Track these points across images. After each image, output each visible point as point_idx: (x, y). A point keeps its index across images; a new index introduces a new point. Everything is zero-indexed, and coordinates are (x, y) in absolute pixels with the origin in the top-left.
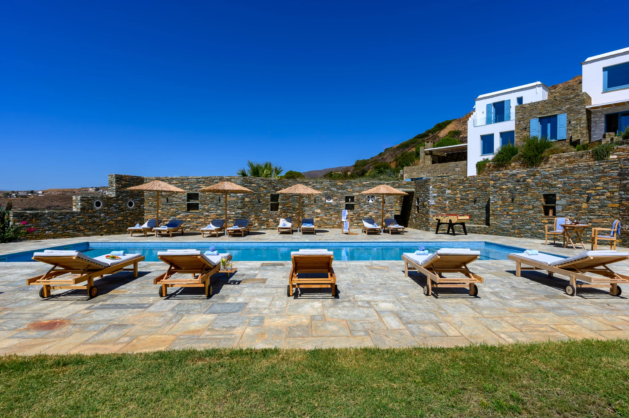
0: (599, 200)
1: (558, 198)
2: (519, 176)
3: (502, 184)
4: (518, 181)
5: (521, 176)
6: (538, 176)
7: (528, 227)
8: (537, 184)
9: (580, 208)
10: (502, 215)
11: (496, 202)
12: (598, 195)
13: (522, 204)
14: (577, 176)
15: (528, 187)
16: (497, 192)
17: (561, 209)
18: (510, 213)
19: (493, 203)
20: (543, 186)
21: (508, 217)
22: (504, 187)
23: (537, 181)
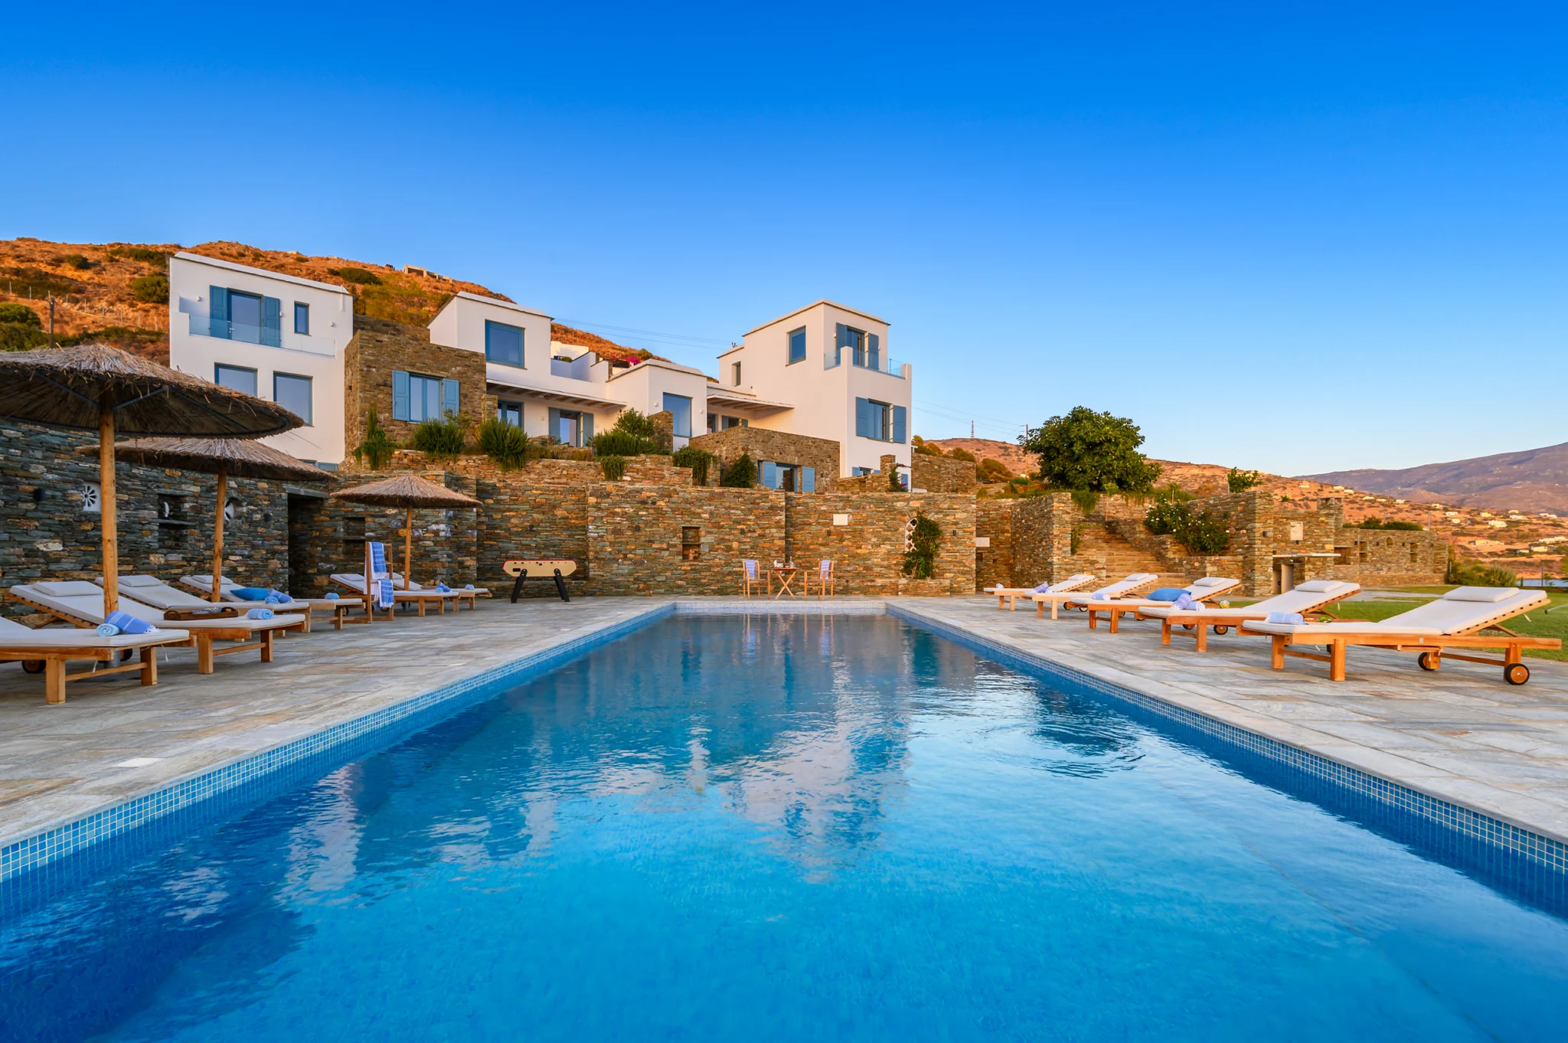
0: (750, 537)
1: (703, 533)
2: (645, 494)
4: (644, 502)
5: (648, 494)
6: (676, 498)
7: (659, 579)
8: (673, 511)
9: (729, 549)
10: (616, 560)
11: (602, 537)
12: (750, 531)
13: (650, 541)
14: (727, 504)
15: (659, 513)
16: (602, 517)
17: (707, 550)
18: (629, 556)
19: (595, 539)
20: (682, 514)
21: (626, 562)
22: (617, 510)
23: (673, 506)
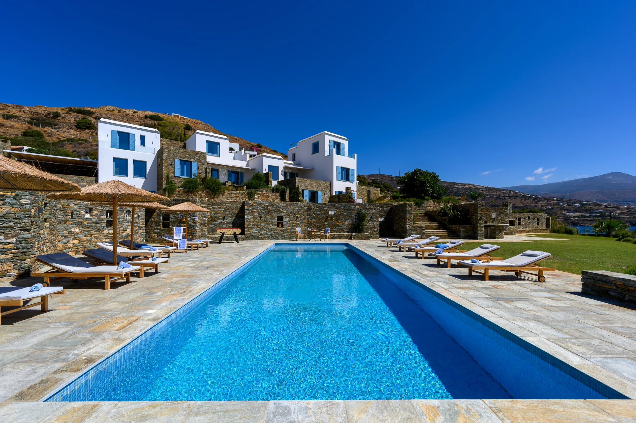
0: (300, 219)
1: (284, 218)
2: (264, 205)
3: (254, 208)
4: (263, 208)
5: (265, 205)
6: (274, 206)
7: (269, 234)
8: (274, 210)
9: (293, 223)
10: (254, 228)
11: (249, 220)
12: (300, 217)
13: (266, 221)
14: (292, 208)
15: (269, 211)
16: (250, 213)
17: (285, 224)
18: (259, 226)
19: (247, 220)
20: (277, 211)
21: (258, 229)
22: (254, 210)
23: (274, 208)
